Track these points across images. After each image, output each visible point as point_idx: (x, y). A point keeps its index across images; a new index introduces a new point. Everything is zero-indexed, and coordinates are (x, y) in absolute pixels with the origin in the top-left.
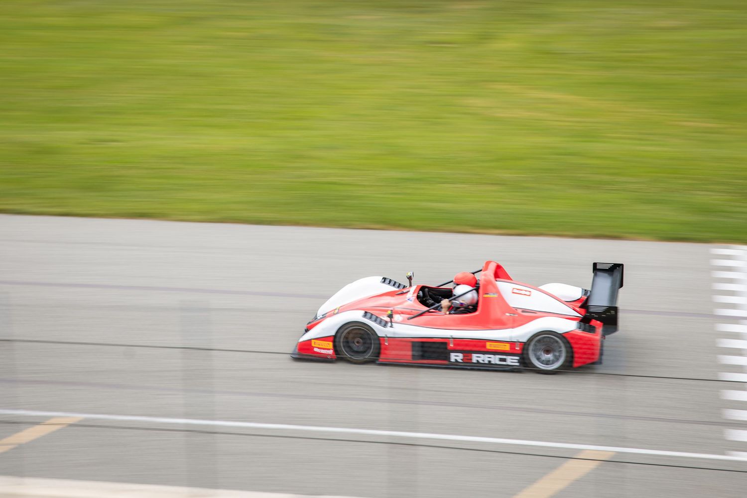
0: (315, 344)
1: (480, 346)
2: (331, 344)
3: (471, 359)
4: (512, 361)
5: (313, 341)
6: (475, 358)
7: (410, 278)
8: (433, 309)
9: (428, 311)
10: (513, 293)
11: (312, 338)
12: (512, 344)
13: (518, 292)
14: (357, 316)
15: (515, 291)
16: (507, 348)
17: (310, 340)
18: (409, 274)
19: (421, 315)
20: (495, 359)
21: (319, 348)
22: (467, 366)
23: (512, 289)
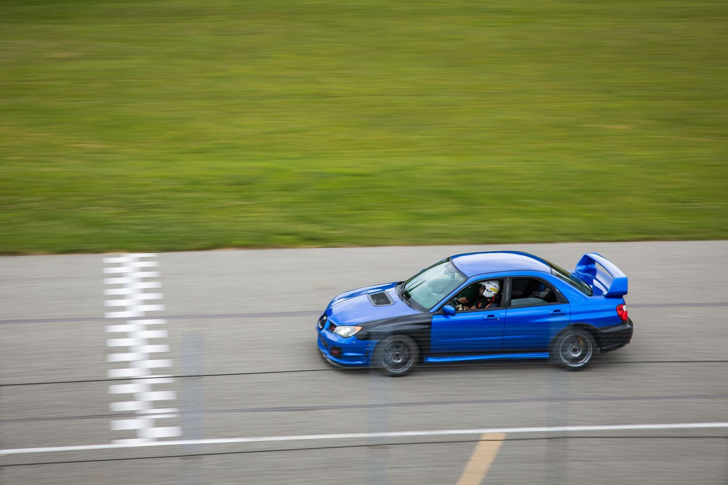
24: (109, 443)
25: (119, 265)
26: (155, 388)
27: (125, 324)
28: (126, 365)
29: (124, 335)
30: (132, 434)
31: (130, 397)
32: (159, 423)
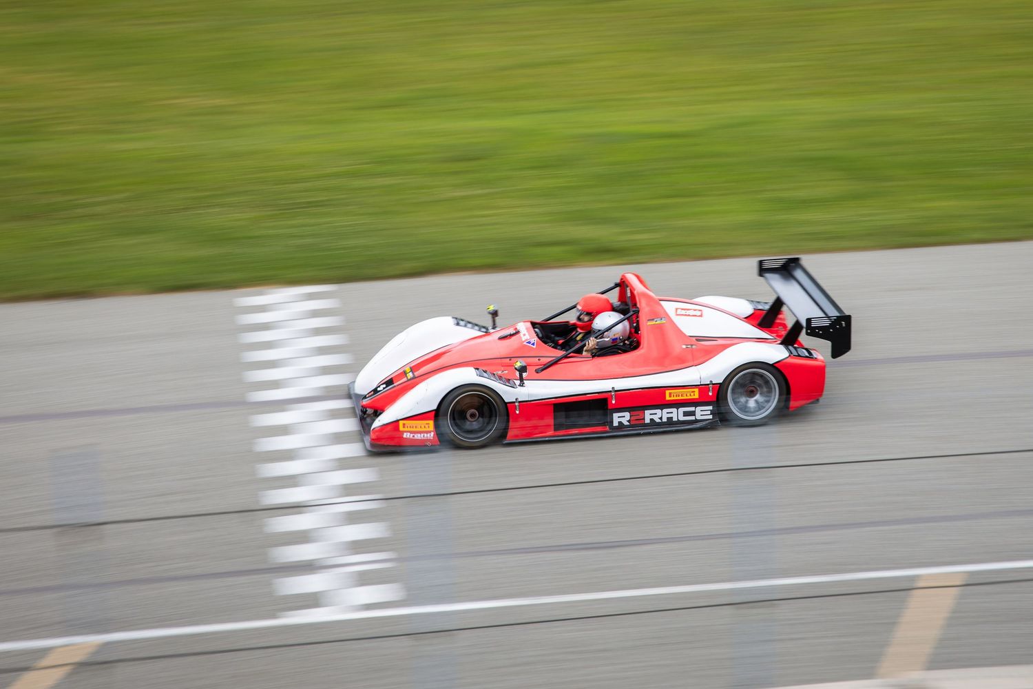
0: (404, 427)
1: (655, 398)
2: (431, 423)
3: (644, 419)
4: (703, 413)
5: (401, 423)
6: (648, 415)
7: (495, 314)
8: (573, 352)
9: (566, 357)
10: (677, 315)
11: (398, 419)
12: (703, 388)
13: (683, 312)
14: (468, 375)
15: (679, 312)
16: (696, 395)
17: (395, 424)
18: (492, 308)
19: (555, 363)
20: (677, 414)
21: (411, 432)
22: (638, 429)
23: (675, 311)
24: (274, 617)
25: (262, 309)
26: (353, 518)
27: (283, 410)
28: (291, 481)
29: (284, 430)
30: (312, 600)
31: (302, 537)
32: (364, 579)
